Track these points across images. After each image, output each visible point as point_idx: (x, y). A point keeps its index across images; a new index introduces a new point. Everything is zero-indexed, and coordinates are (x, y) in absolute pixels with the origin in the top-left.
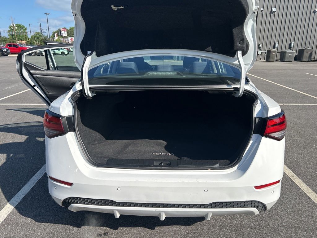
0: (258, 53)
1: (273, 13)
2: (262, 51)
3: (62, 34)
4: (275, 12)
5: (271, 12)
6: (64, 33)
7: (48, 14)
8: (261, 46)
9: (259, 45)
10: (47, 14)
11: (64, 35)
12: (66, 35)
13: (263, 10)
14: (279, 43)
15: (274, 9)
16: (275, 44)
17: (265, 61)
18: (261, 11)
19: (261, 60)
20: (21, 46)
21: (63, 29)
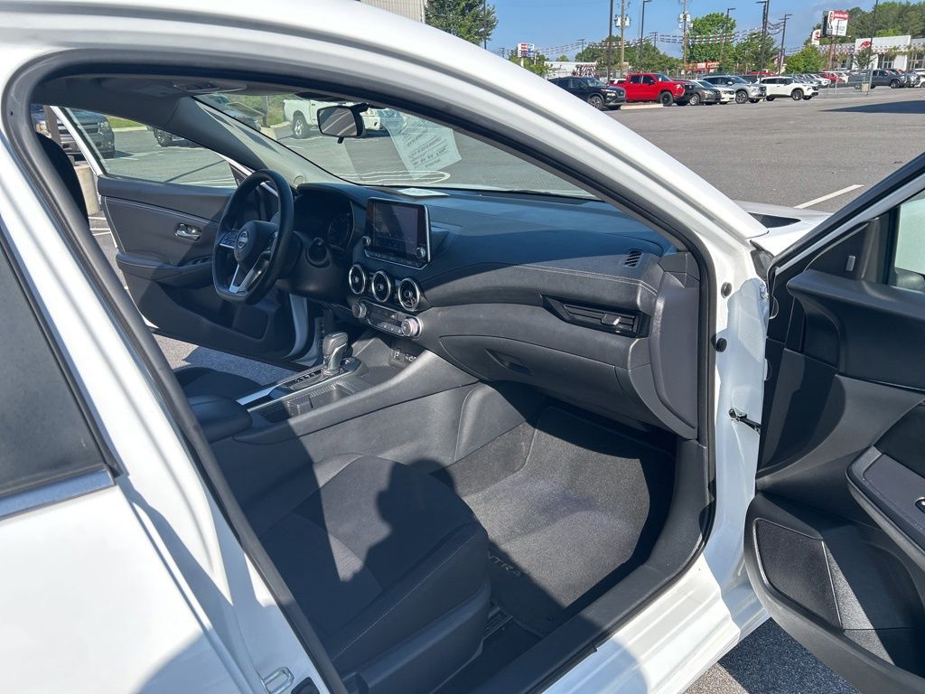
6: (837, 26)
11: (836, 33)
12: (844, 34)
20: (663, 78)
21: (836, 12)
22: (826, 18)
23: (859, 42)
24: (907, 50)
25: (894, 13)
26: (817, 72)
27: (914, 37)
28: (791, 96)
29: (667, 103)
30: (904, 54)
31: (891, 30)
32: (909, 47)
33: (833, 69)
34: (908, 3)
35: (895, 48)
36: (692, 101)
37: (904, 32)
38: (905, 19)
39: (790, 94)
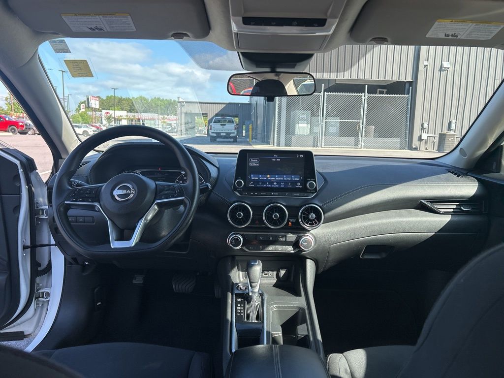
0: (422, 138)
1: (444, 70)
2: (429, 135)
3: (90, 105)
4: (448, 68)
5: (441, 69)
6: (95, 104)
7: (65, 72)
8: (426, 126)
9: (422, 125)
10: (63, 71)
11: (93, 106)
12: (97, 107)
13: (427, 65)
14: (457, 122)
15: (446, 64)
16: (450, 124)
17: (434, 151)
18: (425, 67)
19: (426, 149)
20: (9, 118)
21: (93, 97)
22: (88, 99)
23: (104, 112)
24: (126, 117)
25: (116, 101)
26: (88, 124)
27: (128, 112)
28: (83, 134)
29: (14, 132)
30: (125, 119)
31: (116, 108)
32: (127, 116)
33: (95, 123)
34: (122, 97)
35: (121, 116)
36: (29, 133)
37: (122, 109)
38: (122, 104)
39: (82, 133)
